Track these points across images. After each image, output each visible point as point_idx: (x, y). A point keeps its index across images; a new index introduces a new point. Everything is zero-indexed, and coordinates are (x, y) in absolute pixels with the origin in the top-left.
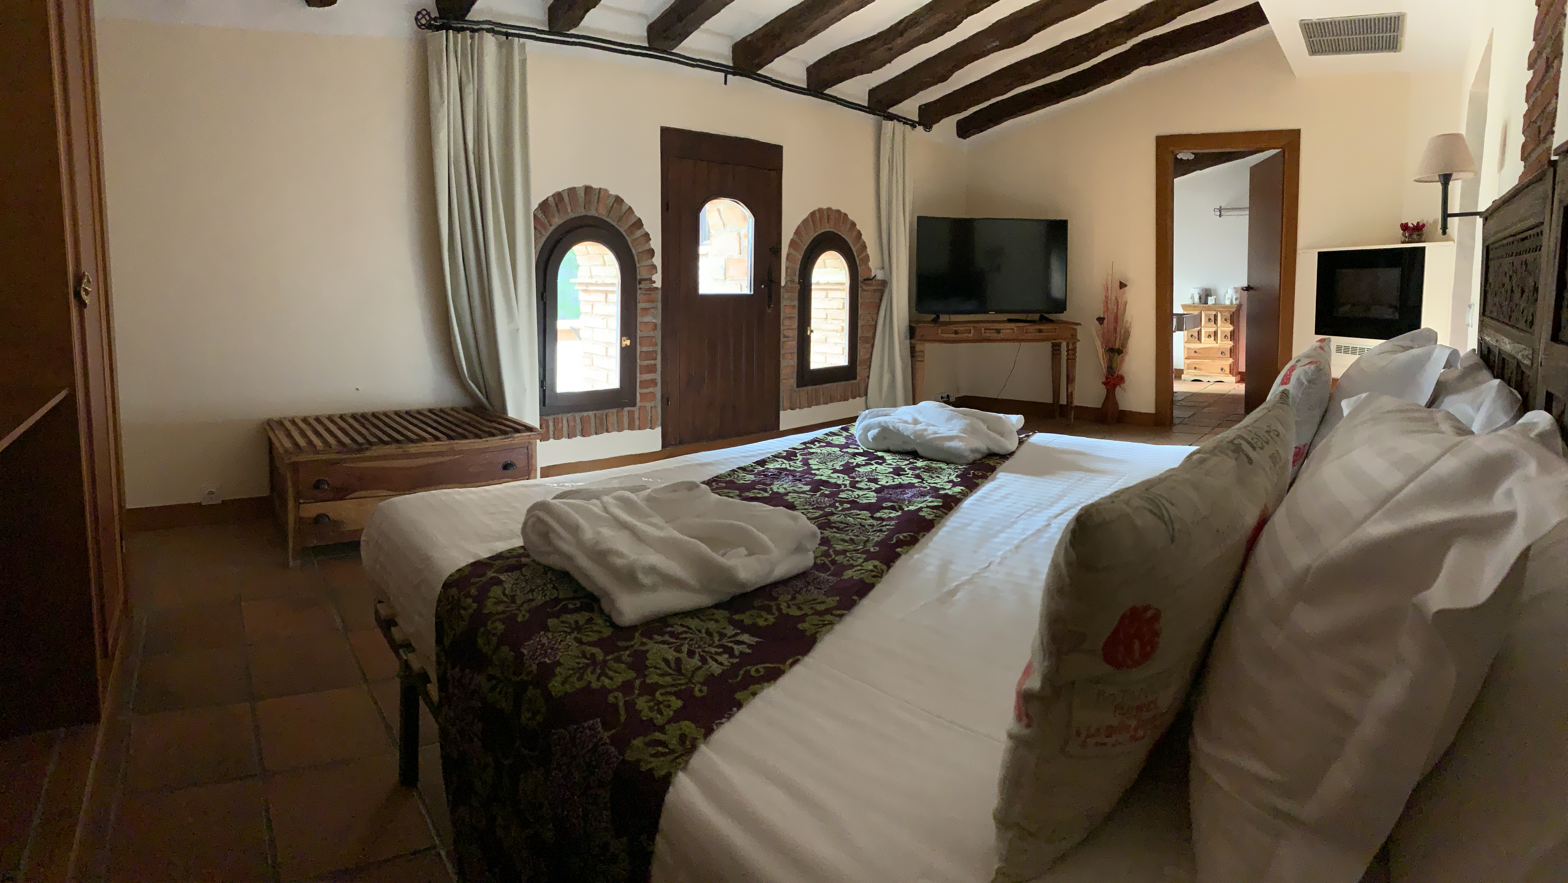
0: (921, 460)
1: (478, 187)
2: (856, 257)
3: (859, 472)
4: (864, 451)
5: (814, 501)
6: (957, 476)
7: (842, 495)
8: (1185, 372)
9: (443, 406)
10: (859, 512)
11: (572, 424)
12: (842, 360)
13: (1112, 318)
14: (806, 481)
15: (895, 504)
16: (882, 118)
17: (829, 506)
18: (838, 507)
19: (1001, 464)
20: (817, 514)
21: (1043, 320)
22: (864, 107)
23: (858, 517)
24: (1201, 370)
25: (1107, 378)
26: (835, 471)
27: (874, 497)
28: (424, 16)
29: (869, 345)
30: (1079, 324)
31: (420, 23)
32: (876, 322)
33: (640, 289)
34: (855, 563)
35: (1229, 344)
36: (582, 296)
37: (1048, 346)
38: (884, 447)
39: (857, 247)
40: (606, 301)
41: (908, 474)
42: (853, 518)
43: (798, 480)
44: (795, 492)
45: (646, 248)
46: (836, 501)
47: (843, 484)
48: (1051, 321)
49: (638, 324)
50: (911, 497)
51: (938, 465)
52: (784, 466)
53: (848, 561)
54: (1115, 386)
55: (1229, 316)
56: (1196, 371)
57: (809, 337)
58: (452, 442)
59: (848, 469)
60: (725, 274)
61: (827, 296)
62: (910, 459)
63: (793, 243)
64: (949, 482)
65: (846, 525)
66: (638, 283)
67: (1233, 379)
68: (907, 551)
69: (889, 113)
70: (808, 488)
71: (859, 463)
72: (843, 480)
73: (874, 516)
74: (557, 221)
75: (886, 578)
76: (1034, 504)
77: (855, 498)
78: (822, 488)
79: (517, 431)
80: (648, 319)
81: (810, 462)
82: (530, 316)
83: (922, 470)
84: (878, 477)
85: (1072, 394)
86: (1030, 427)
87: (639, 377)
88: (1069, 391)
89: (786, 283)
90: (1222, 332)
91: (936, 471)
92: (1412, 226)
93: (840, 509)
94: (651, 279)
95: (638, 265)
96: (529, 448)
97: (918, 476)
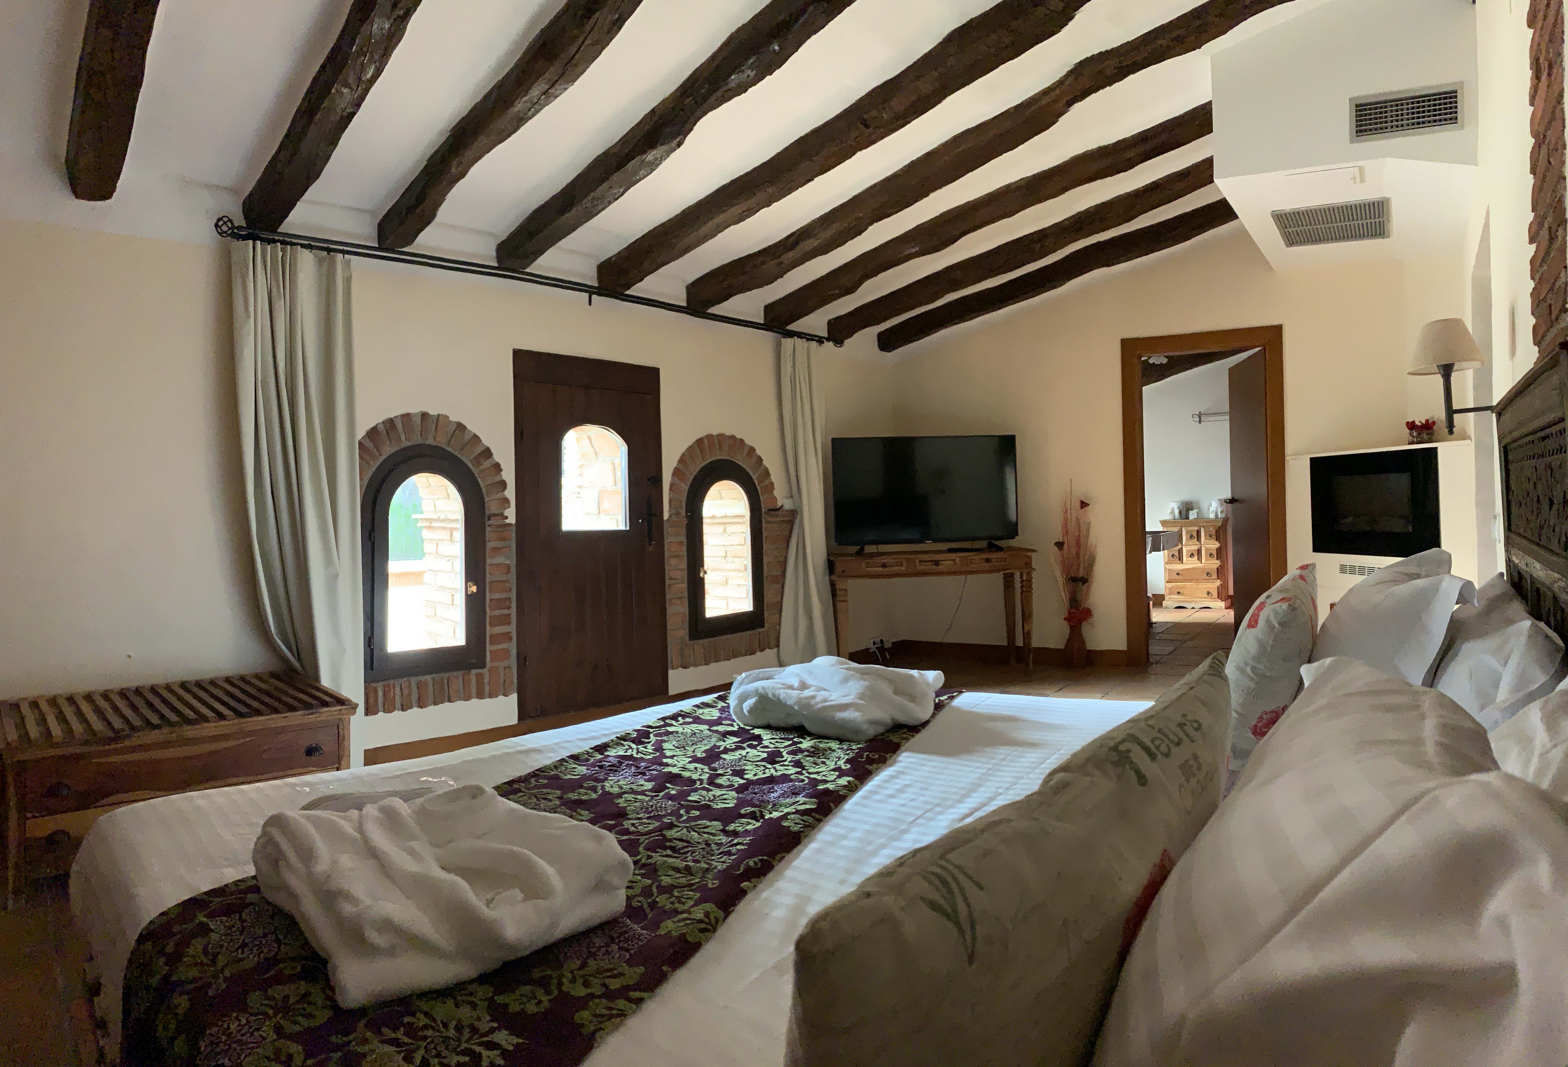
0: (808, 739)
1: (290, 410)
2: (757, 485)
3: (724, 759)
4: (740, 728)
5: (652, 806)
6: (848, 761)
7: (694, 797)
8: (1166, 598)
9: (243, 672)
10: (708, 823)
11: (406, 692)
12: (744, 604)
13: (1073, 542)
14: (651, 774)
15: (756, 809)
16: (780, 336)
17: (670, 815)
18: (682, 816)
19: (908, 740)
20: (651, 827)
21: (992, 548)
22: (760, 324)
23: (706, 830)
24: (1183, 594)
25: (1069, 614)
26: (695, 760)
27: (733, 798)
28: (225, 223)
29: (779, 586)
30: (1034, 551)
31: (221, 230)
32: (786, 558)
33: (489, 526)
34: (680, 907)
35: (1215, 563)
36: (426, 534)
37: (998, 578)
38: (764, 722)
39: (757, 475)
40: (451, 540)
41: (785, 761)
42: (699, 833)
43: (640, 773)
44: (633, 792)
45: (497, 479)
46: (682, 806)
47: (699, 780)
48: (1000, 549)
49: (487, 567)
50: (779, 797)
51: (828, 745)
52: (629, 753)
53: (672, 903)
54: (1080, 622)
55: (1214, 532)
56: (1180, 597)
57: (703, 579)
58: (242, 720)
59: (712, 756)
60: (599, 508)
61: (725, 531)
62: (794, 738)
63: (676, 472)
64: (834, 770)
65: (686, 844)
66: (486, 519)
67: (1222, 604)
68: (755, 886)
69: (787, 330)
70: (649, 786)
71: (728, 747)
72: (701, 773)
73: (727, 828)
74: (388, 450)
75: (722, 931)
76: (937, 801)
77: (709, 801)
78: (668, 785)
79: (325, 704)
80: (498, 560)
81: (665, 746)
82: (354, 558)
83: (806, 753)
84: (746, 768)
85: (1029, 633)
86: (952, 686)
87: (490, 631)
88: (1026, 630)
89: (670, 516)
90: (1207, 550)
91: (823, 755)
92: (1419, 424)
93: (684, 818)
94: (502, 514)
95: (486, 499)
96: (341, 726)
97: (798, 764)
